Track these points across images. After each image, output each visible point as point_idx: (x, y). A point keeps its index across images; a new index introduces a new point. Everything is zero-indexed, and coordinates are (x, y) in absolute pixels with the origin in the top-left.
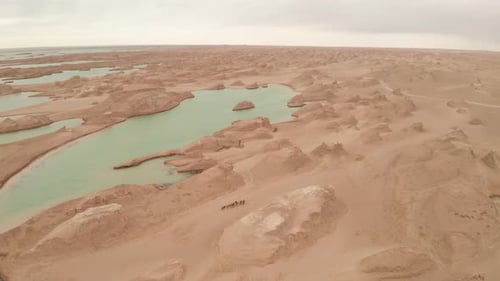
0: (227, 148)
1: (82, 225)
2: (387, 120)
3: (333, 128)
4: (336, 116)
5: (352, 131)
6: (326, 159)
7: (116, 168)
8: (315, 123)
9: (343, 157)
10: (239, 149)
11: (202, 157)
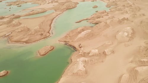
0: (100, 18)
1: (85, 34)
2: (135, 12)
3: (122, 13)
4: (121, 10)
5: (127, 15)
6: (125, 21)
7: (76, 22)
8: (117, 12)
9: (129, 21)
10: (103, 18)
11: (95, 20)
